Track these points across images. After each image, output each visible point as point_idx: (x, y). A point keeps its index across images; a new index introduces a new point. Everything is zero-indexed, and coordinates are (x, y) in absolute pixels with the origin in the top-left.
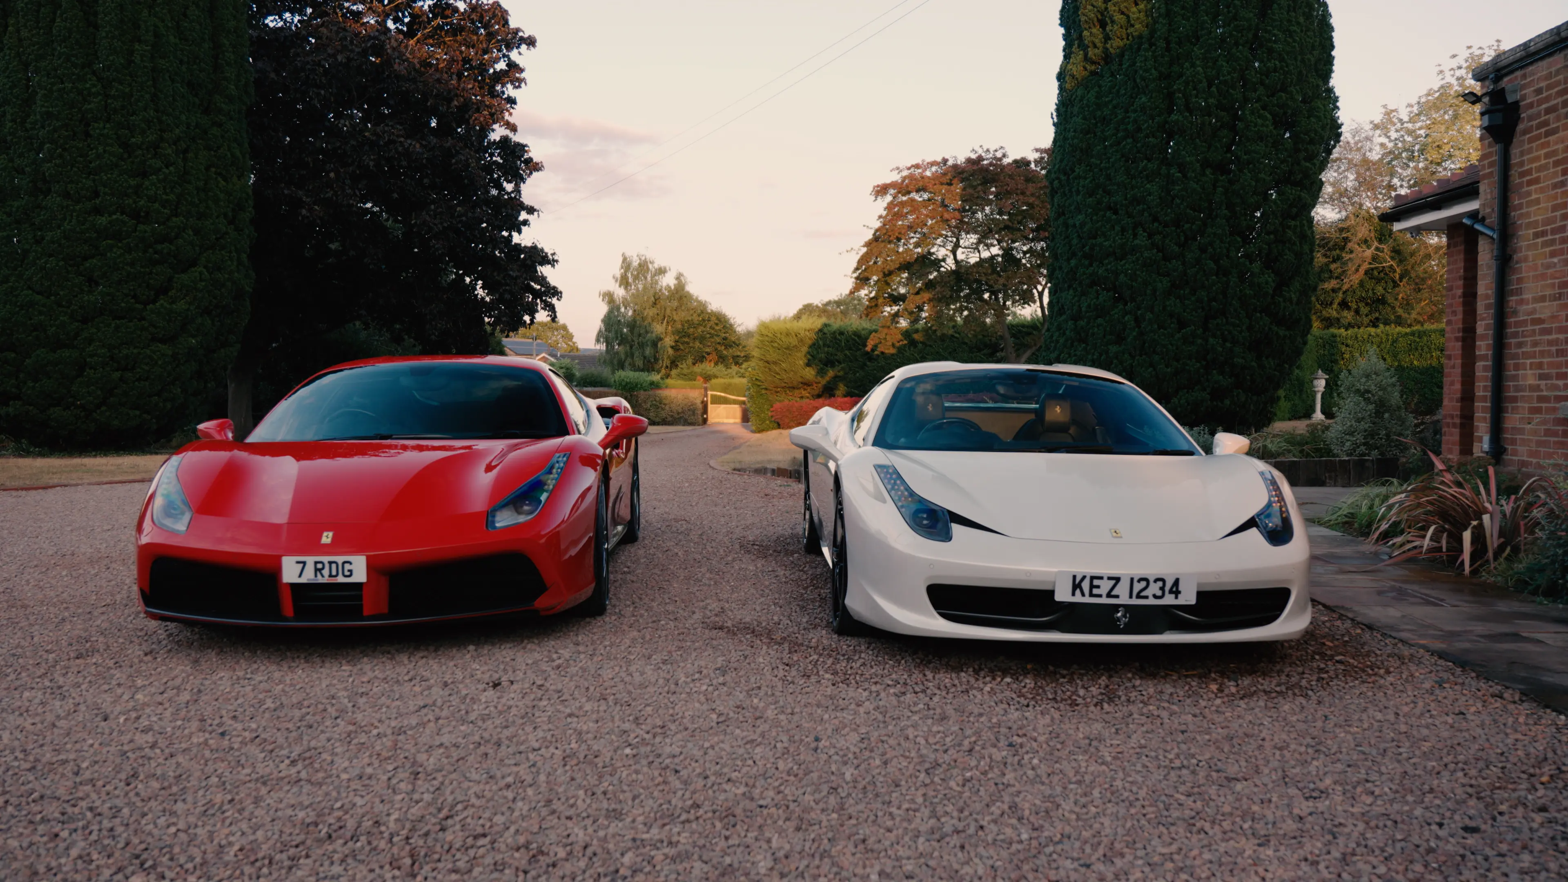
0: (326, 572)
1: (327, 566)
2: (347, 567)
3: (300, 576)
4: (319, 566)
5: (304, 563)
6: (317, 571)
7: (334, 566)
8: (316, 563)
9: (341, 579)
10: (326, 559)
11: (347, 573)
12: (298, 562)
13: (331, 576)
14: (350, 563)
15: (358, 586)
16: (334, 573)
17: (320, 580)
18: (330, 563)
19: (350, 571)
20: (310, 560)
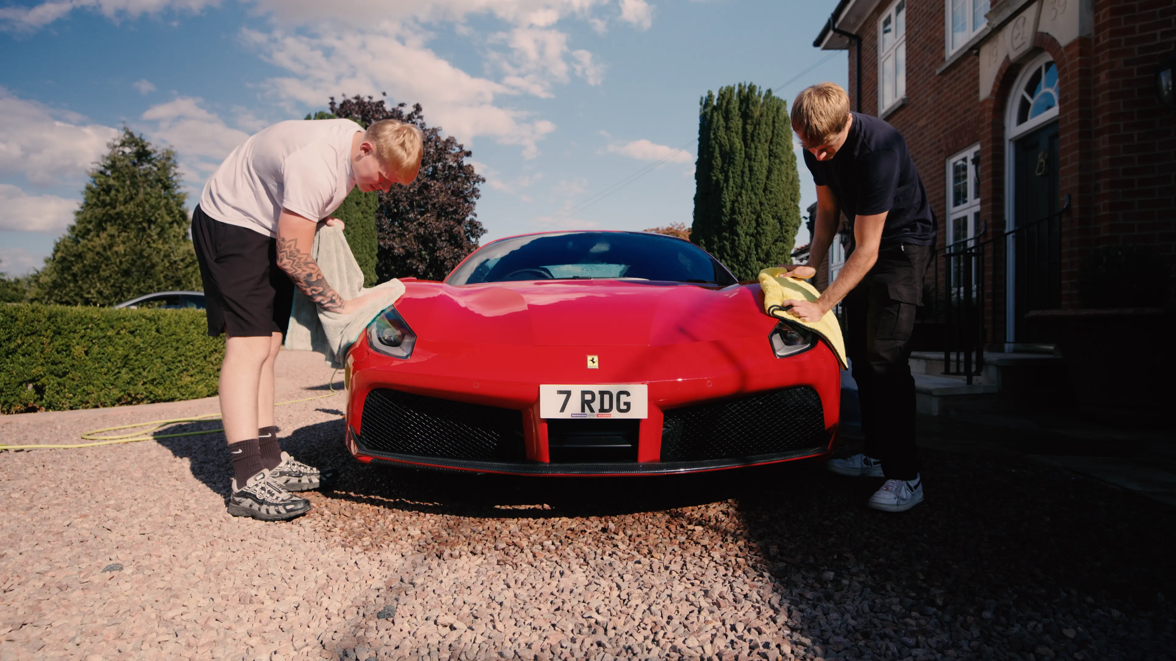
0: (596, 406)
1: (598, 397)
2: (624, 398)
3: (562, 410)
4: (588, 397)
5: (568, 393)
6: (586, 404)
7: (606, 397)
8: (584, 393)
9: (615, 415)
10: (596, 388)
11: (623, 407)
12: (560, 392)
13: (602, 410)
14: (628, 394)
15: (636, 422)
16: (606, 406)
17: (588, 415)
18: (602, 393)
19: (628, 404)
20: (576, 389)
